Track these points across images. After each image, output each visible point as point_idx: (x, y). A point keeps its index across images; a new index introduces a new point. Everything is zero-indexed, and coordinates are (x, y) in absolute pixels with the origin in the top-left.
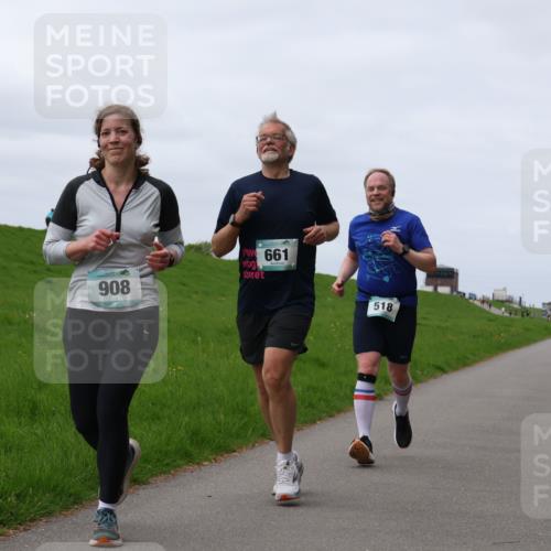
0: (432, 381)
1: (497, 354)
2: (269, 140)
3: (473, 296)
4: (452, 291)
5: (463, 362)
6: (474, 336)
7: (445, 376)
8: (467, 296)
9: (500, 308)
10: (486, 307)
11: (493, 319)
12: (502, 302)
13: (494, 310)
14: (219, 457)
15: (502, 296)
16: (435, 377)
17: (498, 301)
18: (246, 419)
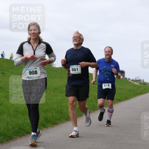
0: (117, 104)
1: (136, 96)
2: (75, 38)
3: (129, 79)
4: (123, 77)
5: (126, 98)
6: (129, 91)
7: (121, 102)
8: (128, 79)
9: (137, 82)
10: (133, 82)
11: (135, 86)
12: (138, 81)
13: (135, 83)
14: (53, 126)
15: (138, 79)
16: (118, 103)
17: (137, 80)
18: (61, 115)
